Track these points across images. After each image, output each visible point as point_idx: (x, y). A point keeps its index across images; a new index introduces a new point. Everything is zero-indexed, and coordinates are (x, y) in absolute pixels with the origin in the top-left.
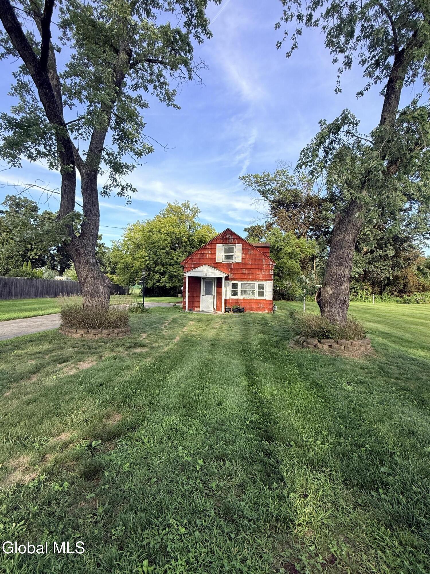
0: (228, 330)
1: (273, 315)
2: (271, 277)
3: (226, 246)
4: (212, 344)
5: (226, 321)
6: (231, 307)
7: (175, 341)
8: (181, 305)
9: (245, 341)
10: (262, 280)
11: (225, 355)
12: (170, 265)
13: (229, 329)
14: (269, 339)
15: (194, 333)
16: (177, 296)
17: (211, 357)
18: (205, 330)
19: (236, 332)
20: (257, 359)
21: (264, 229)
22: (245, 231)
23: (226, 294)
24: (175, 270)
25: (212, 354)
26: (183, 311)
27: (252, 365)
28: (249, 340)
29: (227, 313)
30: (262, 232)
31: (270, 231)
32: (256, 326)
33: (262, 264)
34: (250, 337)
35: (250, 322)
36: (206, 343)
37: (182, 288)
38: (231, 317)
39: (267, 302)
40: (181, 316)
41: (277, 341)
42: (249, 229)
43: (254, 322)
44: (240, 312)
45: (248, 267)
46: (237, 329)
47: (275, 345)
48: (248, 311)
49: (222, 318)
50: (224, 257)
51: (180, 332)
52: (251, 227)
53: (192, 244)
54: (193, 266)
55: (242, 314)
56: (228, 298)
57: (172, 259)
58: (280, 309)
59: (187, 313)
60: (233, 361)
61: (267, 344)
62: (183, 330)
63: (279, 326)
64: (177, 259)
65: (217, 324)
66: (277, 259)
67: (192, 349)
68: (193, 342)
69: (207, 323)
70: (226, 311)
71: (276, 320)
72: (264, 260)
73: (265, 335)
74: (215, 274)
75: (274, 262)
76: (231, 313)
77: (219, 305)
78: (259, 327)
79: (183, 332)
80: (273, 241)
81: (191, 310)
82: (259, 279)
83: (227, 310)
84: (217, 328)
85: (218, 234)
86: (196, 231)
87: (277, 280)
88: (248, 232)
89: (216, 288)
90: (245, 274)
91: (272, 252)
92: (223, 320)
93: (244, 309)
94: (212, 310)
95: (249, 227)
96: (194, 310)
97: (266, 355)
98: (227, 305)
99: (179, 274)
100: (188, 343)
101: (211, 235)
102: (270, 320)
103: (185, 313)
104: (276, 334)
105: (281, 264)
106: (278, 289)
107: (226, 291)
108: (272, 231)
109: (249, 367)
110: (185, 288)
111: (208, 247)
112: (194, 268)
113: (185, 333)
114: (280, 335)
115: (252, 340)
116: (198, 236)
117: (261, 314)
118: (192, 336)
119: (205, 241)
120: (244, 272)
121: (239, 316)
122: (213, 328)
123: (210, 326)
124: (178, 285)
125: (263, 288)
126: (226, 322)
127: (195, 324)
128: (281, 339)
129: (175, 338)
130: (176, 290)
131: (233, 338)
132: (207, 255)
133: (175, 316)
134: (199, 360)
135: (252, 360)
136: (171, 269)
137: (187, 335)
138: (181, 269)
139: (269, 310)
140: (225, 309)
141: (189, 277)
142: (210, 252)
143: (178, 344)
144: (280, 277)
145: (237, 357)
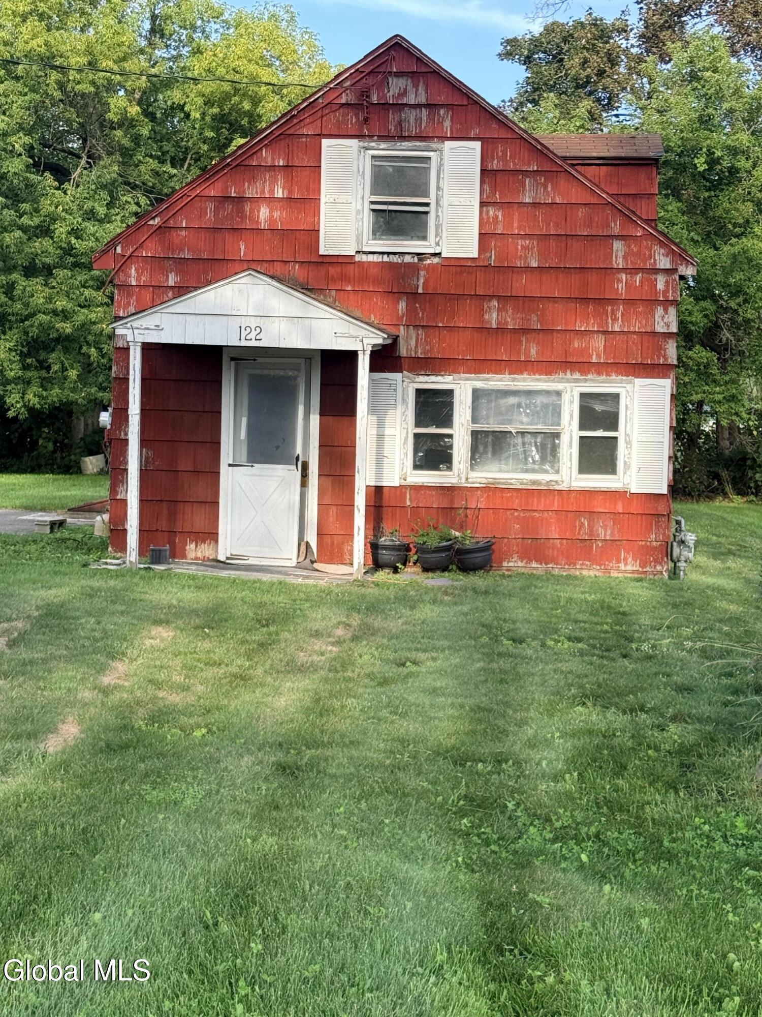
0: (384, 682)
1: (668, 590)
2: (659, 350)
3: (383, 149)
4: (283, 768)
5: (377, 622)
6: (413, 539)
7: (53, 745)
8: (100, 523)
9: (486, 749)
10: (602, 368)
11: (360, 833)
12: (30, 271)
13: (392, 671)
14: (638, 738)
15: (175, 698)
16: (71, 468)
17: (269, 842)
18: (242, 678)
19: (434, 691)
20: (555, 860)
21: (631, 43)
22: (507, 55)
23: (380, 457)
24: (61, 303)
25: (280, 828)
26: (111, 563)
27: (523, 894)
28: (515, 744)
29: (383, 576)
30: (613, 62)
31: (665, 58)
32: (558, 657)
33: (609, 271)
34: (521, 724)
35: (524, 630)
36: (247, 760)
37: (105, 418)
38: (406, 600)
39: (635, 508)
40: (92, 594)
41: (683, 751)
42: (536, 44)
43: (547, 630)
44: (466, 568)
45: (522, 285)
46: (441, 672)
47: (672, 771)
48: (515, 564)
49: (354, 609)
50: (367, 220)
51: (86, 695)
52: (549, 30)
53: (167, 138)
54: (172, 280)
55: (476, 580)
56: (391, 480)
57: (44, 231)
58: (718, 553)
59: (132, 572)
60: (404, 868)
61: (621, 769)
62: (107, 680)
63: (705, 654)
64: (76, 233)
65: (318, 645)
66: (708, 239)
67: (155, 795)
68: (161, 755)
69: (257, 637)
70: (377, 565)
71: (688, 622)
72: (618, 246)
73: (611, 714)
74: (310, 333)
75: (681, 257)
76: (411, 574)
77: (334, 526)
78: (575, 665)
79: (105, 691)
80: (683, 120)
81: (157, 558)
82: (583, 366)
83: (385, 555)
84: (313, 668)
85: (334, 72)
86: (198, 51)
87: (703, 373)
88: (528, 60)
89: (315, 420)
90: (500, 330)
91: (673, 190)
92: (356, 619)
93: (488, 548)
94: (289, 555)
95: (537, 29)
96: (177, 553)
97: (612, 835)
98: (386, 526)
99: (85, 327)
100: (130, 757)
101: (293, 78)
102: (645, 620)
103: (118, 575)
104: (682, 703)
105: (728, 272)
106: (709, 426)
107: (380, 437)
108: (680, 56)
109: (503, 907)
110: (121, 416)
111: (266, 156)
112: (181, 291)
113: (115, 698)
114: (705, 710)
115: (532, 744)
116: (208, 87)
117: (595, 586)
118: (160, 716)
119: (253, 117)
120: (493, 318)
121: (457, 596)
122: (294, 668)
123: (275, 655)
124: (80, 397)
125: (611, 421)
126: (374, 632)
127: (184, 640)
128: (712, 740)
129: (51, 729)
130: (69, 429)
131: (409, 727)
132: (264, 213)
133: (56, 594)
134: (195, 865)
135: (523, 862)
136: (39, 300)
137: (125, 711)
138: (99, 296)
139: (646, 555)
140: (374, 547)
141: (148, 349)
142: (279, 193)
143: (65, 765)
144: (721, 349)
145: (431, 846)
